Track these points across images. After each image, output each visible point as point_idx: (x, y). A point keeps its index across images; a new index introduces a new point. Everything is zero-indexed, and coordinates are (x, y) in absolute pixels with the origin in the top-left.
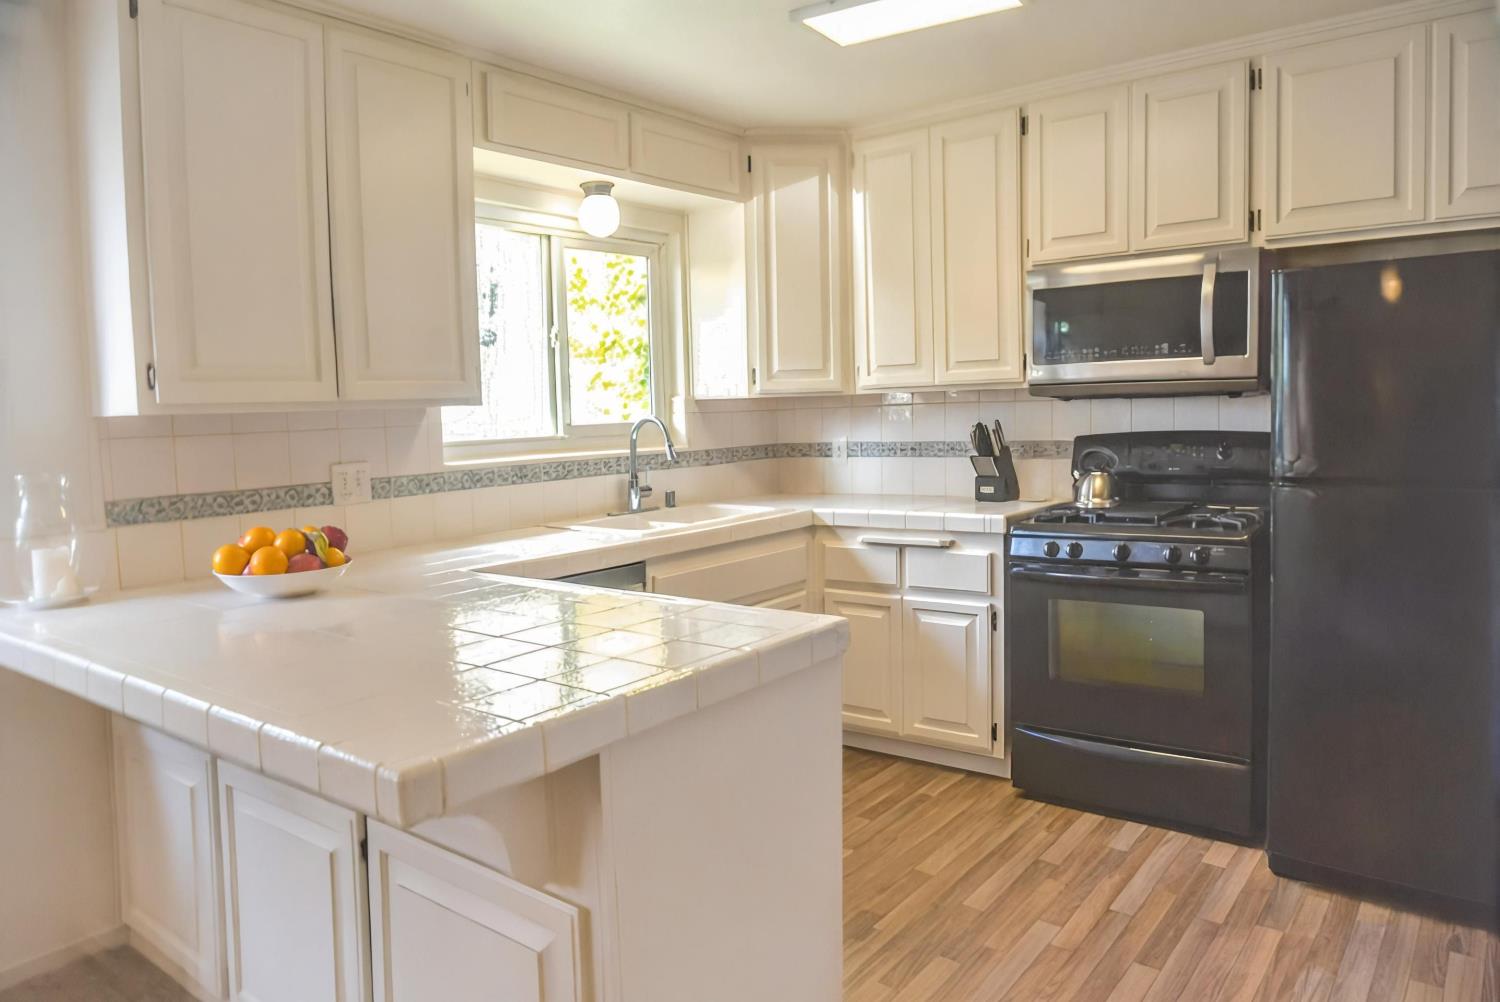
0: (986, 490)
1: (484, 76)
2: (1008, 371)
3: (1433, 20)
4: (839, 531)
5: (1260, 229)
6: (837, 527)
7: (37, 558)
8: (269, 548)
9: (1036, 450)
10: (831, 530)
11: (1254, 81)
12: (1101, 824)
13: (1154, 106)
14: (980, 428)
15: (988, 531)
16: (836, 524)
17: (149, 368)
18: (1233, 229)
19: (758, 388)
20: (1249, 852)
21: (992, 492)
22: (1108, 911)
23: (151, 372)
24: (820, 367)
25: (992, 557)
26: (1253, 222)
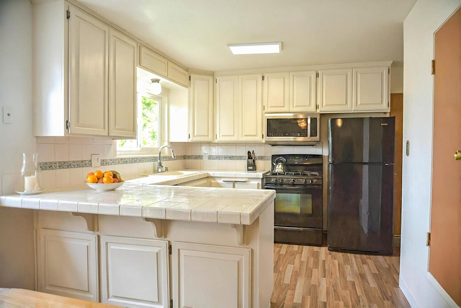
0: (249, 168)
1: (140, 47)
2: (259, 138)
3: (354, 68)
4: (216, 178)
5: (318, 109)
6: (215, 177)
7: (27, 179)
8: (93, 176)
9: (261, 158)
10: (213, 178)
11: (317, 75)
12: (288, 246)
13: (295, 77)
14: (249, 152)
15: (258, 177)
16: (215, 176)
17: (67, 122)
18: (312, 109)
19: (191, 139)
20: (322, 248)
21: (252, 168)
22: (301, 261)
23: (68, 124)
24: (207, 135)
25: (258, 183)
26: (317, 107)
